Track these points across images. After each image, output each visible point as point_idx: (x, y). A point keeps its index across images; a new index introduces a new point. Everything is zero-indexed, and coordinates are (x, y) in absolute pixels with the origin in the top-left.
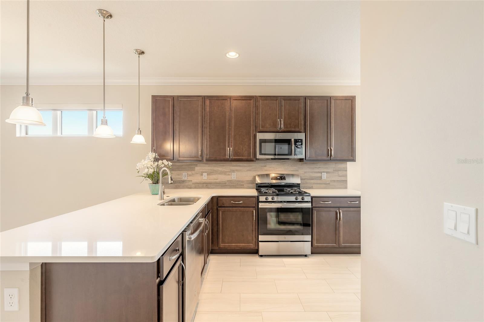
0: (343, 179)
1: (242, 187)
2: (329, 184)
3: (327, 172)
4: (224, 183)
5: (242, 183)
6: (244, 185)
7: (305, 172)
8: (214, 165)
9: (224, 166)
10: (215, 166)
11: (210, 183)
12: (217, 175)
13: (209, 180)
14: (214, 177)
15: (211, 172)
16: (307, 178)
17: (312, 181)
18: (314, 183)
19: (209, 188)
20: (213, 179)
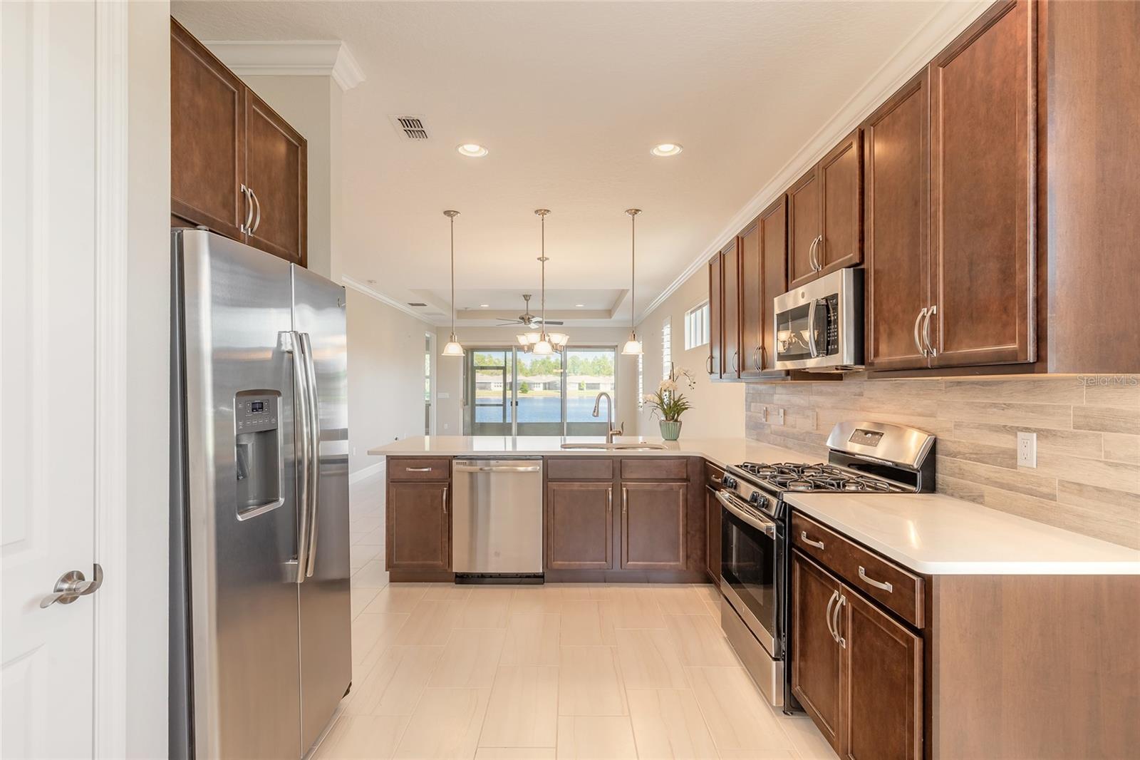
3: (1042, 434)
7: (958, 425)
9: (802, 392)
10: (793, 392)
11: (788, 436)
12: (794, 416)
13: (787, 426)
15: (788, 408)
16: (962, 450)
17: (983, 469)
18: (989, 481)
20: (791, 426)
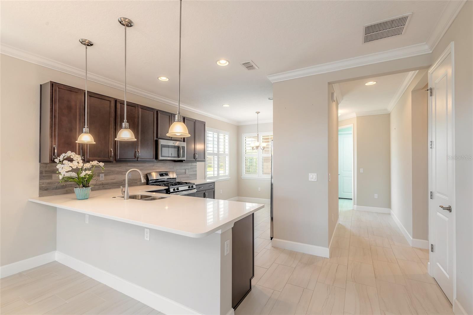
0: (195, 173)
1: (135, 185)
2: (189, 177)
3: (188, 169)
4: (120, 182)
5: (136, 181)
6: (138, 183)
8: (111, 165)
9: (120, 166)
10: (112, 167)
11: (107, 184)
12: (114, 175)
13: (106, 180)
14: (112, 177)
15: (108, 173)
16: (178, 174)
17: (181, 176)
19: (106, 189)
20: (110, 180)
